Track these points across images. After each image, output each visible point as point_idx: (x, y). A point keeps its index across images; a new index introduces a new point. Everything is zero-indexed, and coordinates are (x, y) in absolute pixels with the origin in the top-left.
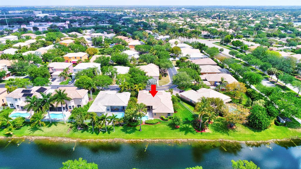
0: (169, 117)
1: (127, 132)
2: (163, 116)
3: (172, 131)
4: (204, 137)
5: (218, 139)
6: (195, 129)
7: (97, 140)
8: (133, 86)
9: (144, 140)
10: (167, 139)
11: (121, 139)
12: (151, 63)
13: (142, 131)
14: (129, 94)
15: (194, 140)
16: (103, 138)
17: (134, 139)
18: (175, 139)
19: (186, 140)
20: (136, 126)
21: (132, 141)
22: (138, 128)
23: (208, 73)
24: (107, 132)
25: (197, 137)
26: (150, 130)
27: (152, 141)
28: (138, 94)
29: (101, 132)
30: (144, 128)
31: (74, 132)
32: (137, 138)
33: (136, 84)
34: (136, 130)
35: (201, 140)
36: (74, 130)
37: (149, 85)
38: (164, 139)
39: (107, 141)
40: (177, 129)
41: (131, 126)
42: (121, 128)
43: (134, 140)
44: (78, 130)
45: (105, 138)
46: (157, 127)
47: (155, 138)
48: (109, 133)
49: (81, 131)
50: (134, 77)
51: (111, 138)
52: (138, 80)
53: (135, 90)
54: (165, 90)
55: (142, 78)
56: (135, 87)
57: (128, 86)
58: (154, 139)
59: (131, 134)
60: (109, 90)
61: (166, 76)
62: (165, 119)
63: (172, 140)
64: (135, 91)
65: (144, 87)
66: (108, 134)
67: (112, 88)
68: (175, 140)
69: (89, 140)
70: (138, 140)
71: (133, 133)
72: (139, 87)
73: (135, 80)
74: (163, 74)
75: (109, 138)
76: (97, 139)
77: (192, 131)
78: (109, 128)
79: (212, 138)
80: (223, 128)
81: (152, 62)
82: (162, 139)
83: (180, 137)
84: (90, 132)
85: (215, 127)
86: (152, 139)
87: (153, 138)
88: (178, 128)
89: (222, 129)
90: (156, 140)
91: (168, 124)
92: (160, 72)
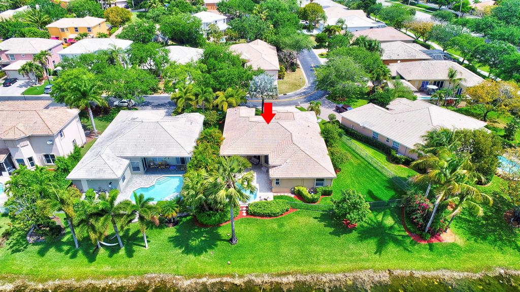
0: (320, 189)
1: (188, 250)
2: (301, 189)
3: (336, 239)
4: (442, 262)
5: (489, 268)
6: (407, 230)
7: (86, 282)
8: (211, 97)
9: (246, 279)
10: (322, 273)
11: (170, 276)
12: (256, 38)
13: (240, 241)
14: (199, 118)
15: (412, 275)
16: (106, 275)
17: (211, 276)
18: (351, 271)
19: (385, 278)
20: (218, 225)
21: (204, 284)
22: (225, 232)
23: (402, 61)
24: (122, 251)
25: (420, 264)
26: (263, 237)
27: (272, 283)
28: (224, 117)
29: (102, 251)
30: (245, 230)
31: (14, 252)
32: (222, 270)
33: (219, 90)
34: (219, 238)
35: (435, 273)
36: (15, 245)
37: (255, 91)
38: (314, 272)
39: (119, 284)
40: (350, 231)
41: (203, 225)
42: (171, 231)
43: (214, 280)
44: (28, 243)
45: (114, 274)
46: (287, 227)
47: (281, 269)
48: (130, 253)
49: (37, 248)
50: (215, 70)
51: (135, 275)
52: (223, 79)
53: (217, 106)
54: (296, 104)
55: (236, 73)
56: (217, 97)
57: (196, 95)
58: (279, 275)
59: (202, 257)
60: (149, 107)
61: (294, 71)
62: (309, 196)
63: (340, 276)
64: (218, 110)
65: (242, 98)
66: (127, 259)
67: (156, 102)
68: (351, 276)
69: (57, 282)
70: (224, 280)
71: (210, 252)
72: (227, 98)
73: (215, 78)
74: (288, 65)
75: (127, 275)
76: (84, 279)
77: (400, 238)
78: (130, 233)
79: (469, 265)
80: (494, 225)
81: (258, 36)
82: (307, 273)
83: (366, 265)
84: (67, 252)
85: (469, 221)
86: (272, 276)
87: (276, 269)
88: (354, 228)
89: (494, 231)
90: (285, 280)
91: (318, 214)
92: (281, 61)
